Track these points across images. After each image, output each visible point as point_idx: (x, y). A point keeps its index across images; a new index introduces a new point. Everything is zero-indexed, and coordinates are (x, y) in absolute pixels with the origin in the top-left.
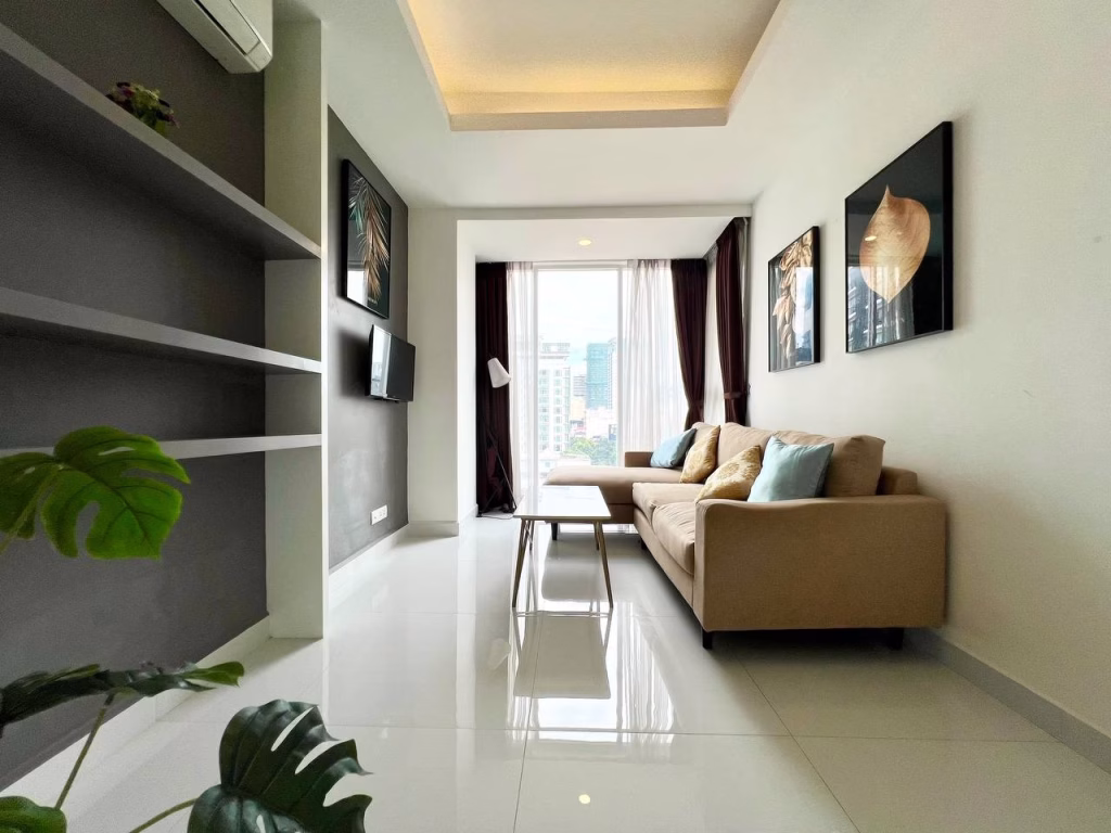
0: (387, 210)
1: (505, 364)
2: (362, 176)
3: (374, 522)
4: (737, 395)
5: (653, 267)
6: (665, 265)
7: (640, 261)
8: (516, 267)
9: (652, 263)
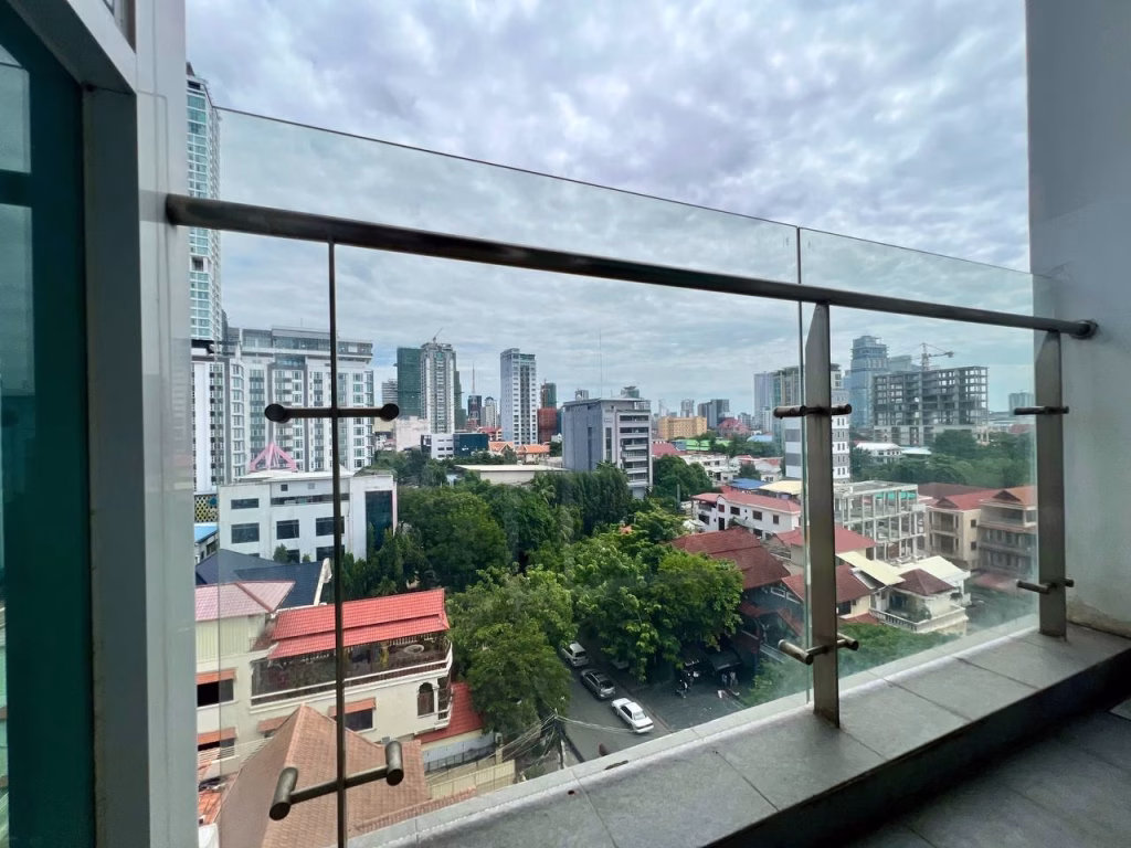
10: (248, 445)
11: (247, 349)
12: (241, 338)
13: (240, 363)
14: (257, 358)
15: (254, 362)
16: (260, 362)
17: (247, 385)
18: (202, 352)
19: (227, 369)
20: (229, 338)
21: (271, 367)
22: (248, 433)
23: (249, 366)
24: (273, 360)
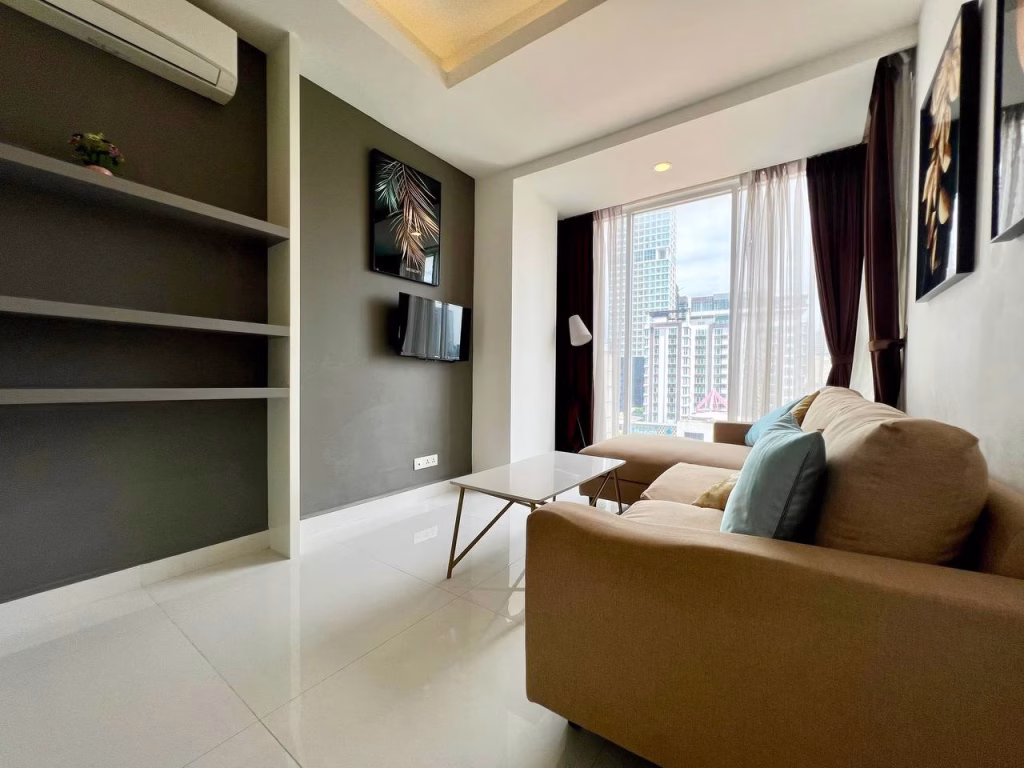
0: (435, 188)
1: (589, 323)
2: (394, 160)
3: (417, 468)
4: (884, 344)
5: (780, 175)
6: (799, 169)
7: (757, 173)
8: (605, 215)
9: (776, 170)
10: (693, 390)
11: (694, 314)
12: (690, 306)
13: (690, 326)
14: (701, 320)
15: (699, 324)
16: (703, 323)
17: (693, 343)
18: (663, 320)
19: (680, 331)
20: (682, 307)
21: (712, 326)
22: (693, 381)
23: (695, 328)
24: (713, 320)
